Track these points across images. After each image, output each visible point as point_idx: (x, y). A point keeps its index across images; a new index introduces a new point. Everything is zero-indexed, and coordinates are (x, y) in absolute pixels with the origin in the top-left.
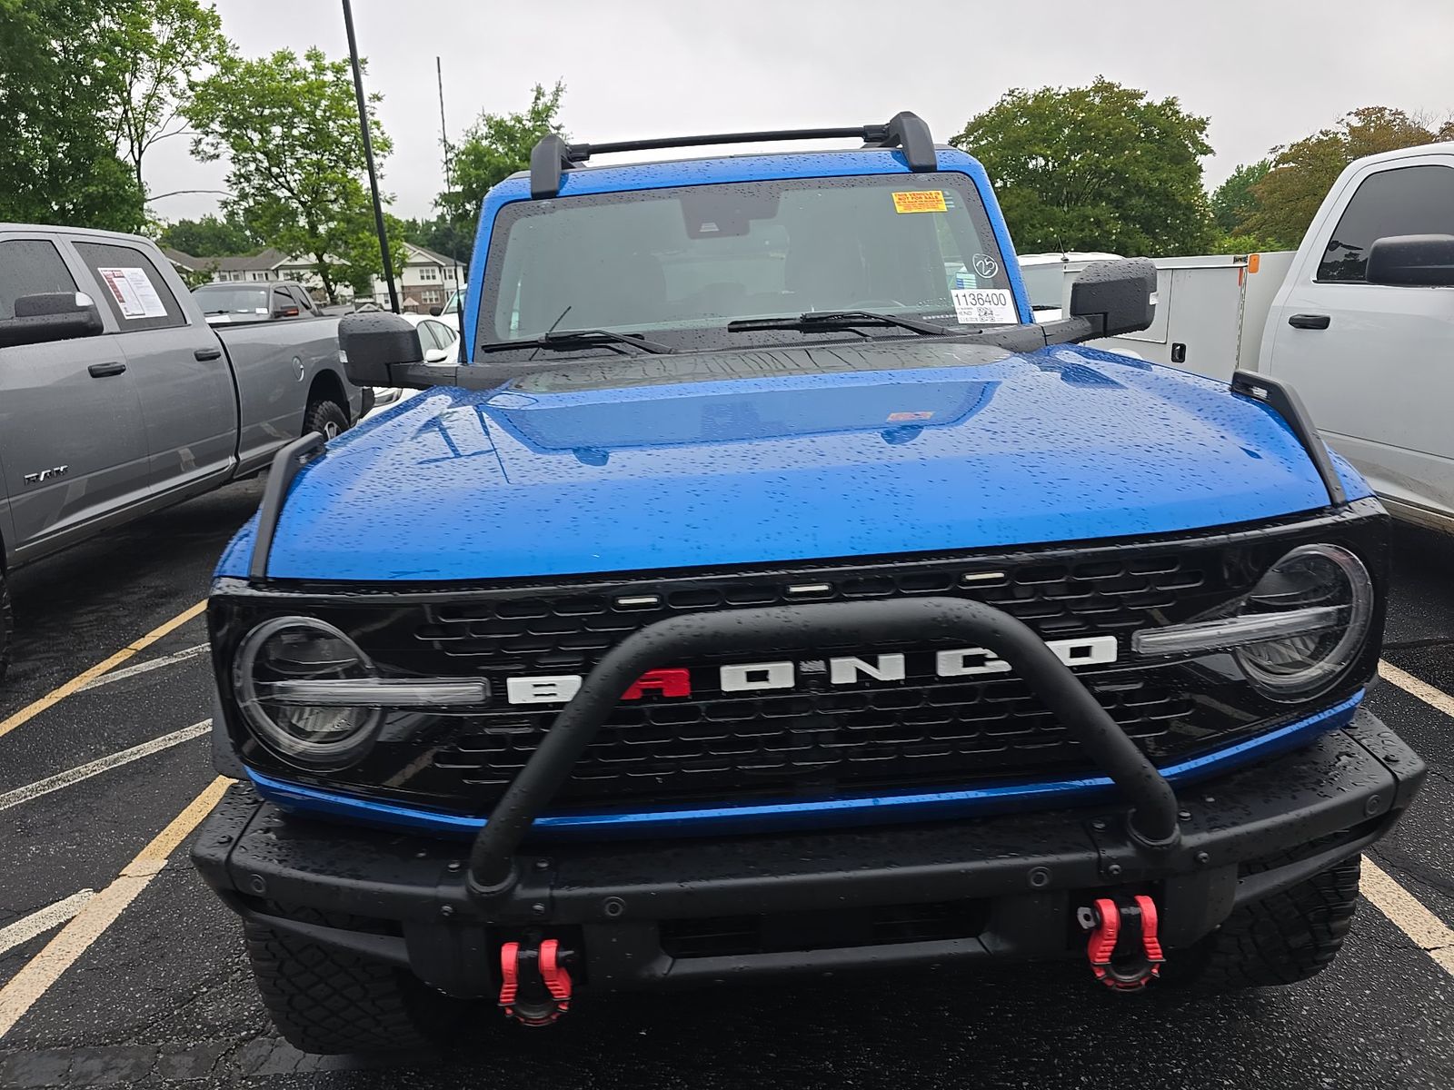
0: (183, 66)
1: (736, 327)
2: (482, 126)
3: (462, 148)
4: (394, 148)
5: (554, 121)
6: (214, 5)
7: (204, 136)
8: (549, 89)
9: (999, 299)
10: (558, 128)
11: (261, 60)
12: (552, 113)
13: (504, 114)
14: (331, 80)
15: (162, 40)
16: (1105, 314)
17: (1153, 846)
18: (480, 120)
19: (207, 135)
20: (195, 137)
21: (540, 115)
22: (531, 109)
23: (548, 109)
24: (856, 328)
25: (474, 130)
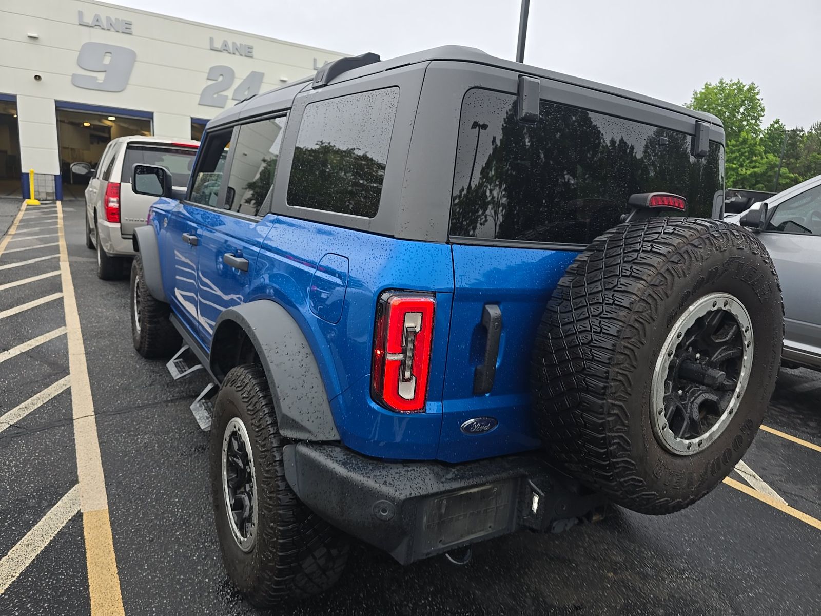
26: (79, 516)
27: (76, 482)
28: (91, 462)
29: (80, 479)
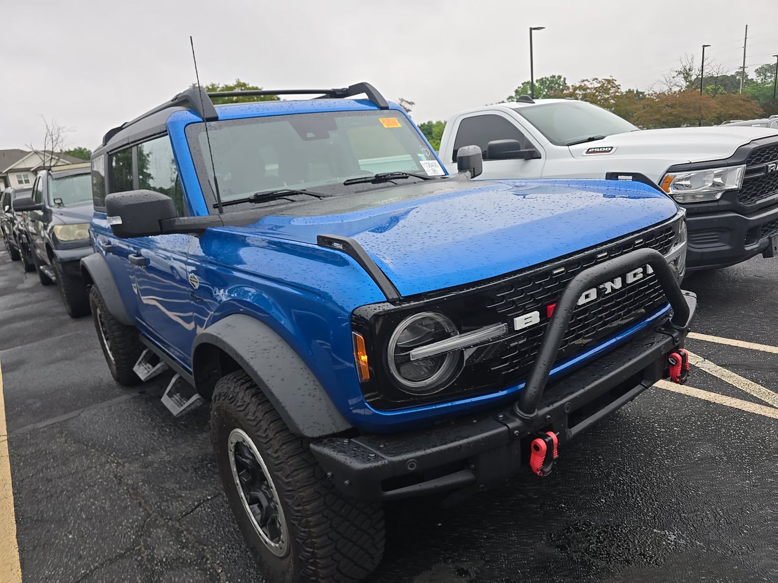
1: (348, 183)
16: (474, 169)
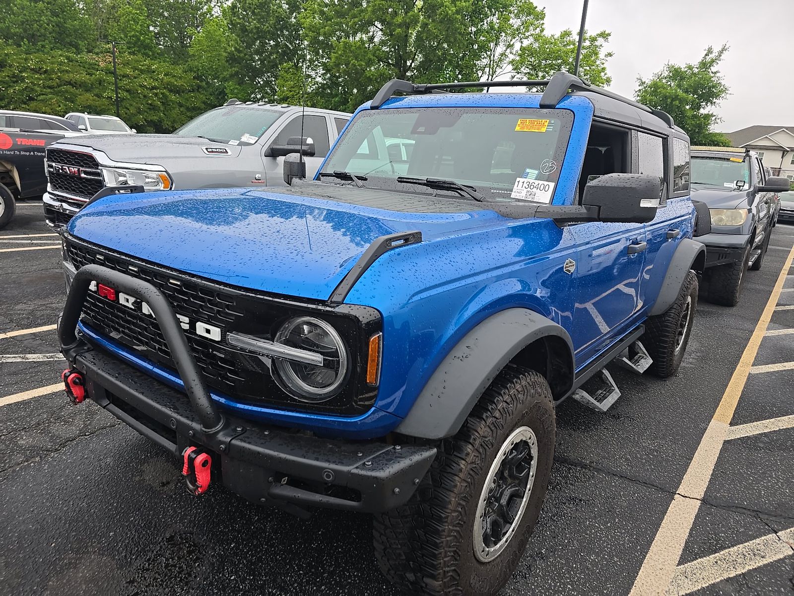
0: (521, 39)
2: (665, 72)
3: (649, 83)
4: (611, 83)
5: (713, 69)
6: (544, 8)
7: (517, 74)
8: (716, 50)
9: (544, 188)
10: (715, 73)
11: (552, 36)
12: (715, 64)
13: (681, 64)
14: (588, 45)
15: (515, 27)
16: (600, 207)
17: (205, 432)
18: (665, 68)
19: (518, 74)
20: (512, 74)
21: (705, 65)
22: (701, 60)
23: (713, 61)
24: (459, 191)
25: (660, 73)
26: (731, 424)
27: (725, 442)
28: (708, 449)
29: (722, 442)
